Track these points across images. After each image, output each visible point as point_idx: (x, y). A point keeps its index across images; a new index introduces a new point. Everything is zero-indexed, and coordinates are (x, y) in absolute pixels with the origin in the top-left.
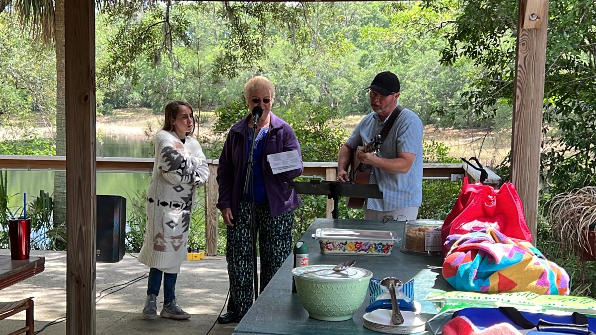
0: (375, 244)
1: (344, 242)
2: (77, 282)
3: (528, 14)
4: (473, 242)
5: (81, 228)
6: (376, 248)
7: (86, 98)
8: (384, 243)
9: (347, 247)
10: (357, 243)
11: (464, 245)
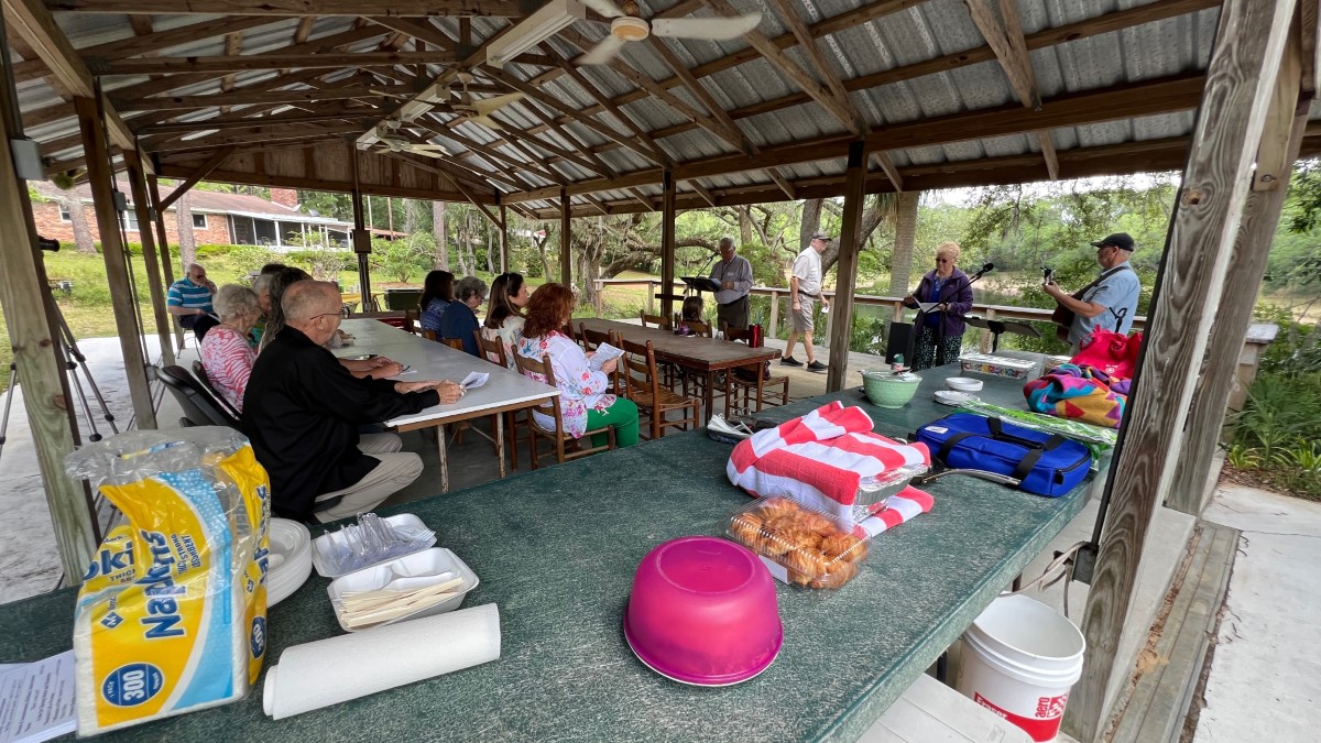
0: (1006, 369)
1: (980, 364)
2: (835, 366)
6: (1006, 372)
10: (990, 366)
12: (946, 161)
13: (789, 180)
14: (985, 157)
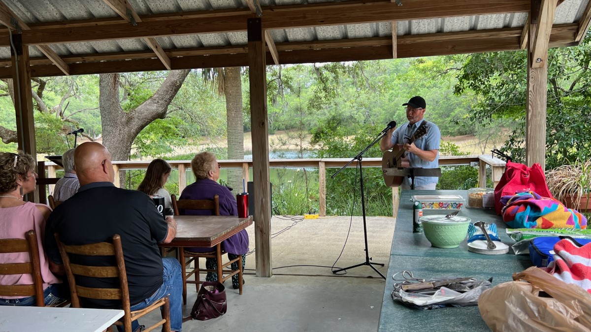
0: (451, 204)
1: (432, 203)
2: (261, 231)
3: (535, 59)
4: (523, 199)
5: (262, 199)
6: (452, 206)
7: (263, 124)
8: (457, 203)
9: (434, 206)
10: (440, 203)
11: (517, 201)
12: (315, 40)
13: (165, 50)
14: (345, 38)
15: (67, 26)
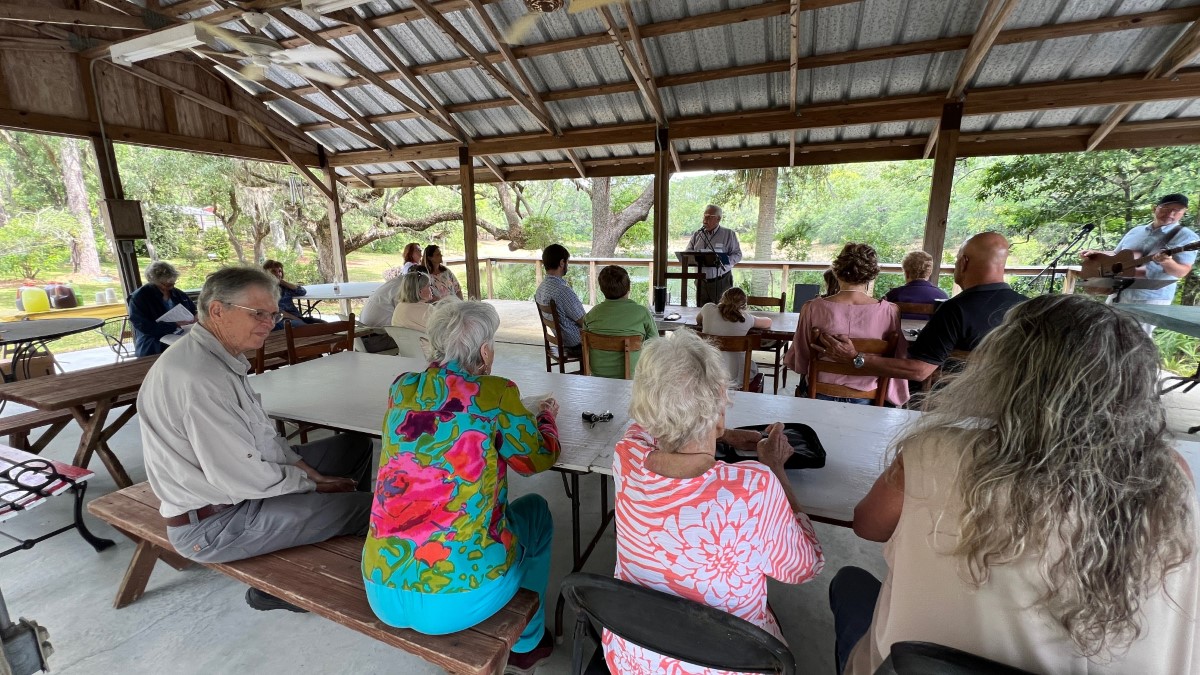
7: (944, 222)
12: (988, 130)
14: (1029, 127)
15: (709, 120)
